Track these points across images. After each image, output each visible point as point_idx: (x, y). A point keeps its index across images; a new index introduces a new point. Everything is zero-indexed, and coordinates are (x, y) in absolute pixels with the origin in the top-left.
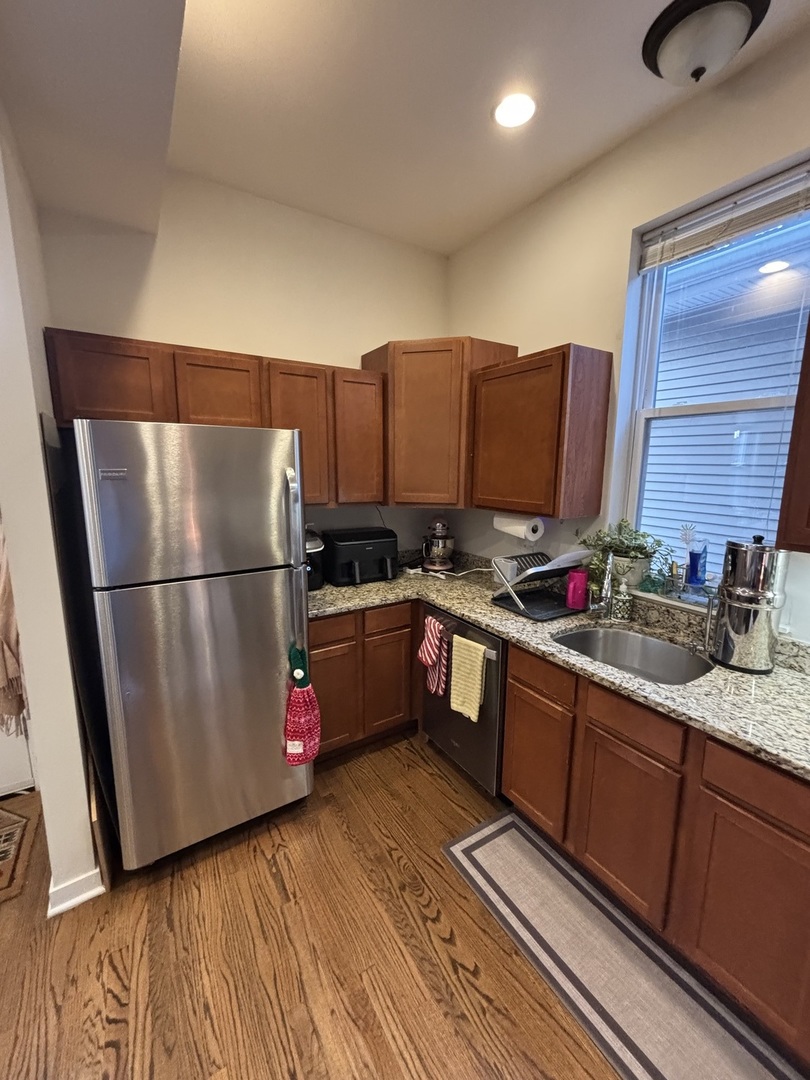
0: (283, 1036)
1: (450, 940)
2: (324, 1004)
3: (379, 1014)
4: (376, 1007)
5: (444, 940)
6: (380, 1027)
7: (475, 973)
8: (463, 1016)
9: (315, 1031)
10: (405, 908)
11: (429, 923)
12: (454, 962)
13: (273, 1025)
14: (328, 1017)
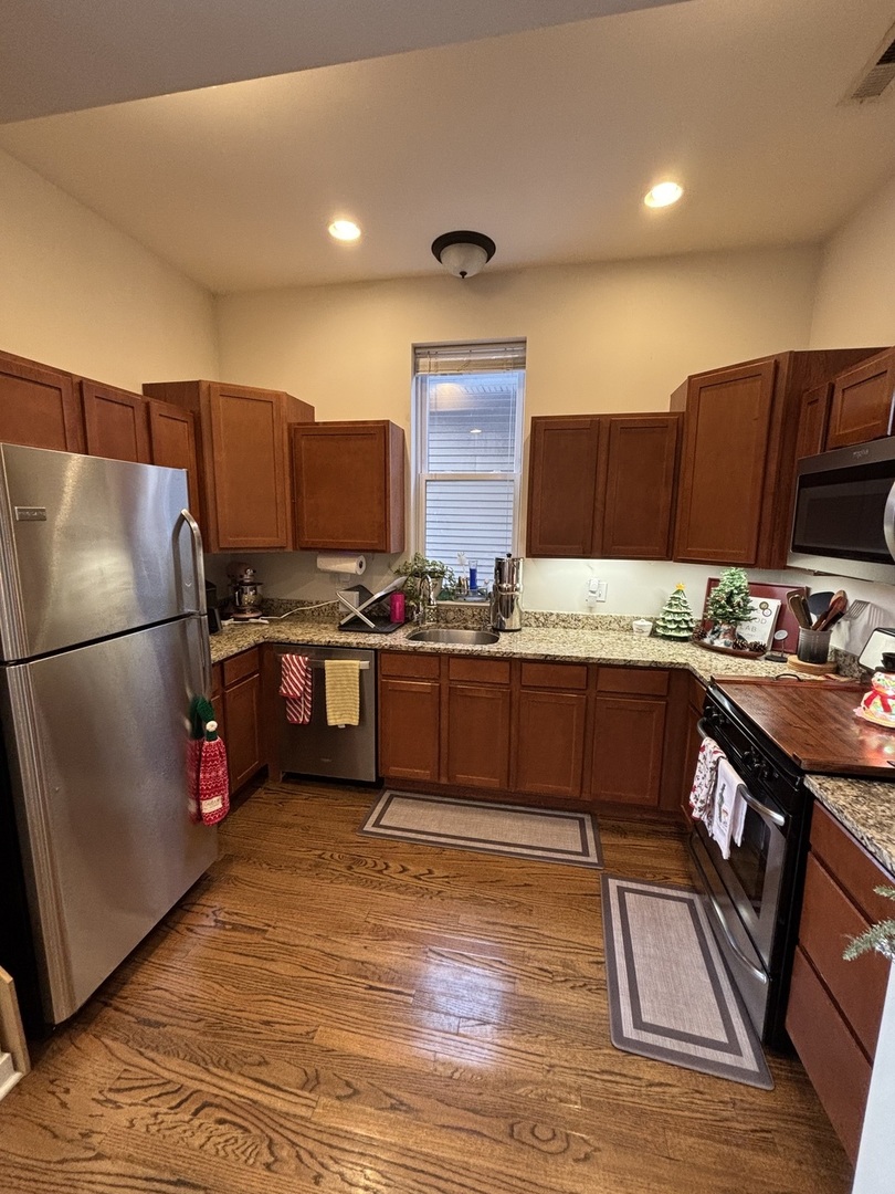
0: (344, 982)
1: (404, 870)
2: (354, 949)
3: (395, 926)
4: (390, 925)
5: (401, 872)
6: (401, 930)
7: (430, 872)
8: (439, 892)
9: (362, 963)
10: (362, 876)
11: (385, 872)
12: (415, 877)
13: (332, 984)
14: (365, 952)
